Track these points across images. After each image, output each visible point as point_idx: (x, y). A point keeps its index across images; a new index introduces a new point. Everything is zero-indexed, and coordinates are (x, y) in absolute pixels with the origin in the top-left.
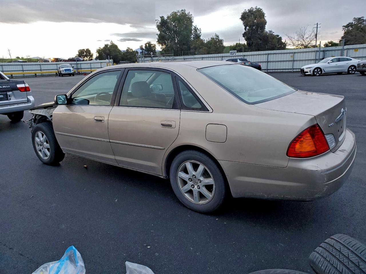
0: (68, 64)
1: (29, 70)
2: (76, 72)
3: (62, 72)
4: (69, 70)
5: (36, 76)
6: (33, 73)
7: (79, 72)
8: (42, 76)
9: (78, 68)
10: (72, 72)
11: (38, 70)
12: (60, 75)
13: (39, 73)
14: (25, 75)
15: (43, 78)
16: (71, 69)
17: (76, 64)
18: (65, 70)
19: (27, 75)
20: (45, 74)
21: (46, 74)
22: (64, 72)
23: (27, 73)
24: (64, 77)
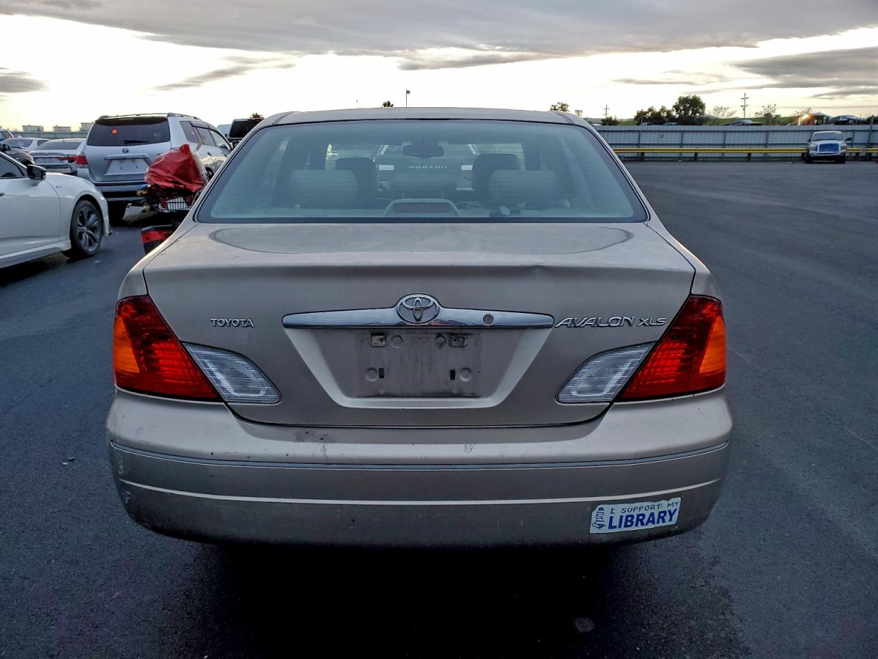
0: (837, 131)
1: (738, 145)
2: (860, 155)
3: (811, 152)
4: (834, 147)
5: (749, 158)
6: (742, 152)
7: (870, 154)
8: (766, 159)
9: (871, 142)
10: (840, 152)
11: (759, 145)
12: (807, 158)
13: (757, 152)
14: (726, 155)
15: (767, 163)
16: (841, 143)
17: (867, 131)
18: (821, 146)
19: (730, 155)
20: (772, 155)
21: (777, 155)
22: (818, 152)
23: (730, 152)
24: (816, 165)
